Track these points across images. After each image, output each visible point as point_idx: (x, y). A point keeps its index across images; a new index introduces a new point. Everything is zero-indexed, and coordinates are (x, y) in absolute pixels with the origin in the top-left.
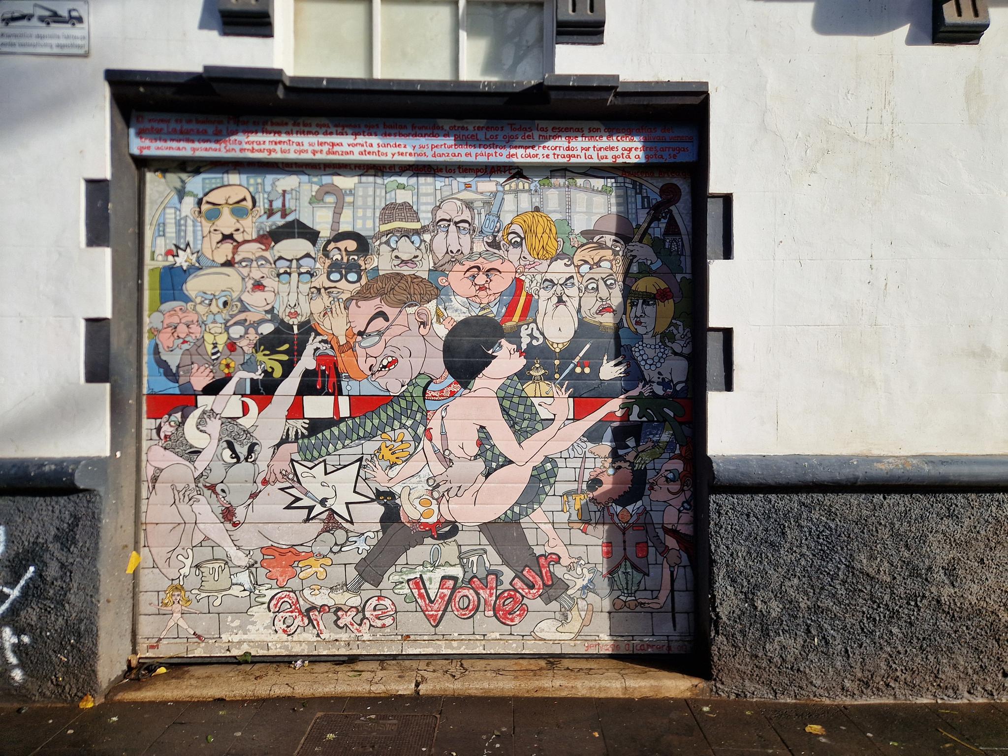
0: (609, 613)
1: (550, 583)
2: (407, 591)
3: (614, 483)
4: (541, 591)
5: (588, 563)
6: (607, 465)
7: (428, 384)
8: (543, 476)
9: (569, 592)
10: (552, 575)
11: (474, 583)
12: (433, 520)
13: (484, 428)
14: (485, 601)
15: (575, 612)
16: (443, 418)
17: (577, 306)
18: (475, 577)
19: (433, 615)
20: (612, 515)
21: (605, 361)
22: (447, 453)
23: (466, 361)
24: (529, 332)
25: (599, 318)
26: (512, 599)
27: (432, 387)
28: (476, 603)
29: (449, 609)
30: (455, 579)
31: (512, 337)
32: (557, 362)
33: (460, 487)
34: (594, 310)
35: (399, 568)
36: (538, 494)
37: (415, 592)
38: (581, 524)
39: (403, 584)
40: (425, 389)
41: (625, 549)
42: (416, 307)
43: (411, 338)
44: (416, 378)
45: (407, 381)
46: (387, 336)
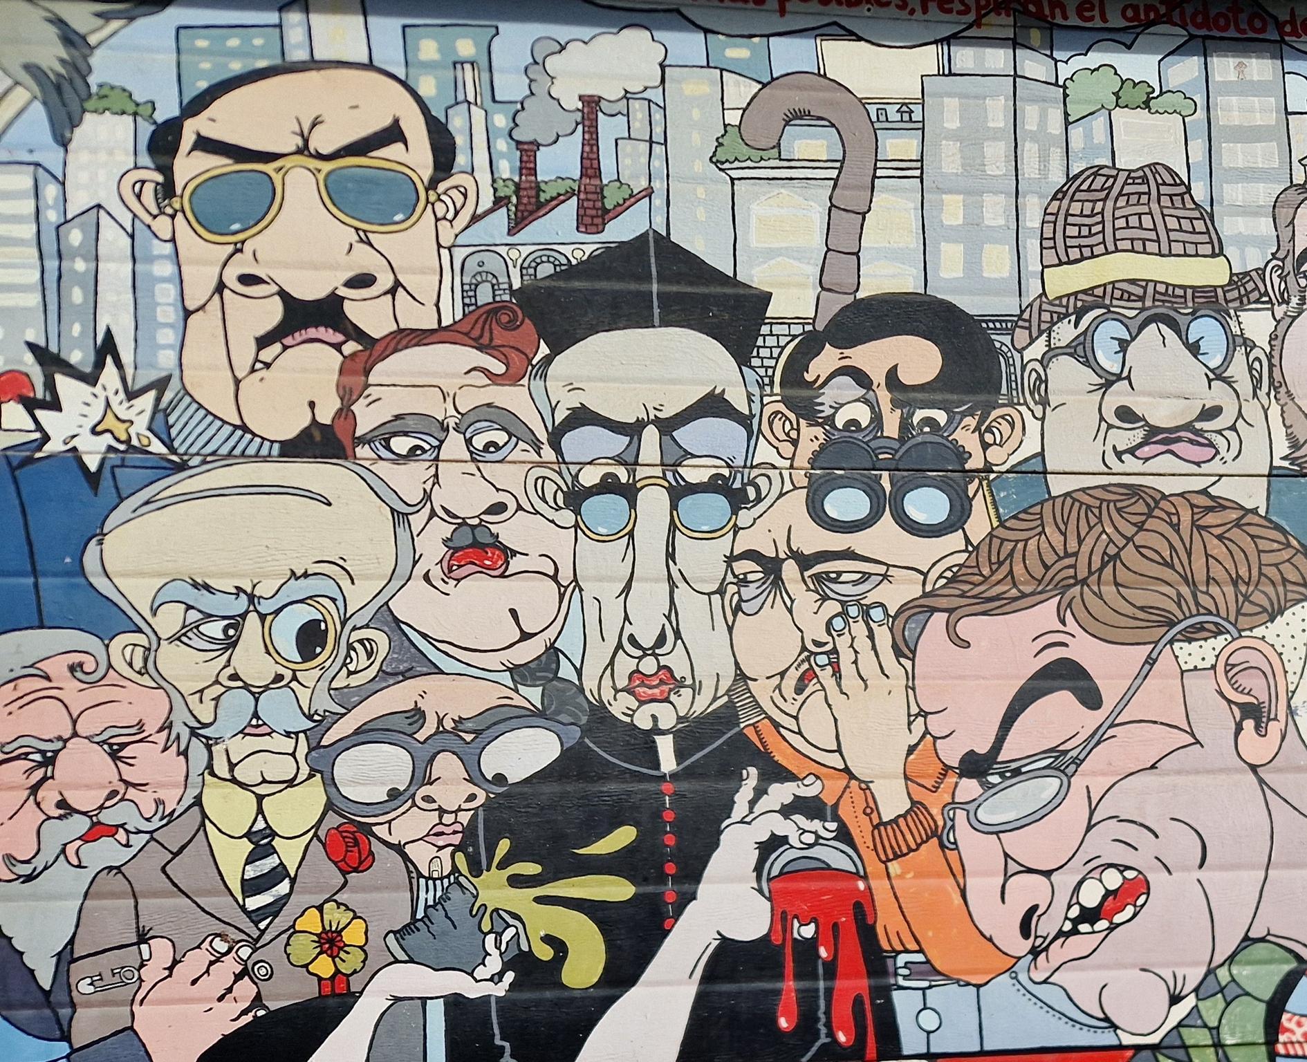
7: (1288, 985)
40: (1276, 1008)
42: (1221, 641)
43: (1203, 780)
44: (1231, 959)
45: (1195, 975)
46: (1094, 773)
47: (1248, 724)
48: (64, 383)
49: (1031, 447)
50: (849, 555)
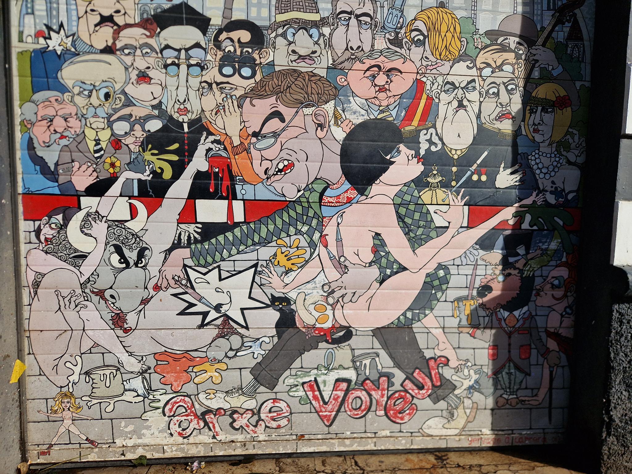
0: (492, 410)
1: (439, 384)
2: (301, 393)
3: (503, 290)
4: (430, 391)
5: (475, 365)
6: (498, 272)
7: (325, 190)
8: (436, 283)
9: (456, 392)
10: (441, 376)
11: (367, 385)
12: (328, 325)
13: (379, 235)
14: (377, 401)
15: (460, 410)
16: (338, 224)
17: (477, 111)
18: (367, 379)
19: (326, 416)
20: (499, 320)
21: (501, 169)
22: (342, 259)
23: (363, 167)
24: (428, 137)
25: (498, 125)
26: (402, 400)
27: (328, 192)
28: (368, 404)
29: (343, 409)
30: (349, 381)
31: (410, 143)
32: (454, 169)
33: (355, 293)
34: (493, 116)
35: (293, 372)
36: (430, 301)
37: (310, 394)
38: (469, 329)
39: (298, 387)
40: (322, 194)
41: (509, 352)
42: (314, 108)
43: (308, 141)
44: (312, 183)
45: (304, 186)
46: (283, 138)
47: (319, 128)
48: (52, 34)
49: (271, 59)
50: (228, 83)
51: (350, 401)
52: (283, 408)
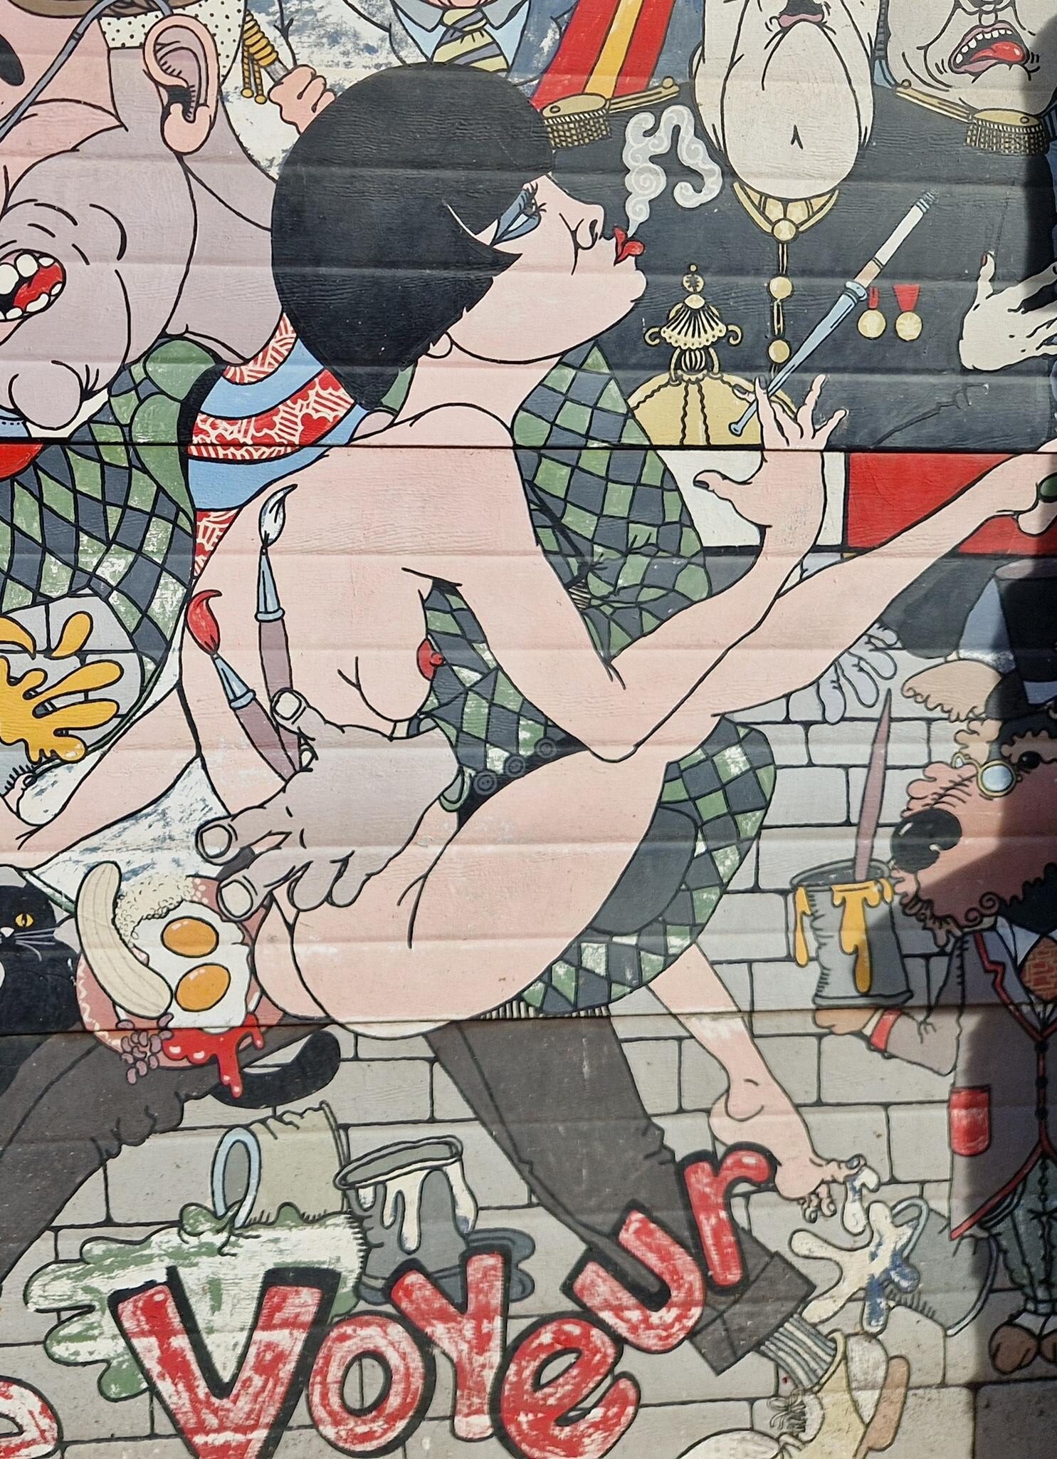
0: (973, 1387)
1: (734, 1276)
2: (108, 1346)
3: (1008, 830)
4: (696, 1312)
5: (893, 1181)
6: (980, 750)
7: (203, 386)
8: (713, 806)
9: (815, 1311)
10: (743, 1237)
11: (408, 1292)
12: (229, 1013)
13: (452, 588)
14: (457, 1368)
15: (834, 1396)
16: (266, 542)
17: (869, 27)
18: (412, 1265)
19: (226, 1447)
20: (995, 970)
21: (984, 286)
22: (287, 705)
23: (376, 282)
24: (661, 144)
25: (963, 90)
26: (571, 1358)
27: (219, 398)
28: (418, 1383)
29: (300, 1415)
30: (324, 1279)
31: (582, 170)
32: (780, 287)
33: (345, 862)
34: (941, 52)
35: (69, 1245)
36: (686, 889)
37: (148, 1347)
38: (865, 1015)
39: (92, 1318)
40: (190, 407)
41: (1042, 1113)
47: (177, 109)
51: (335, 1372)
52: (24, 1420)
